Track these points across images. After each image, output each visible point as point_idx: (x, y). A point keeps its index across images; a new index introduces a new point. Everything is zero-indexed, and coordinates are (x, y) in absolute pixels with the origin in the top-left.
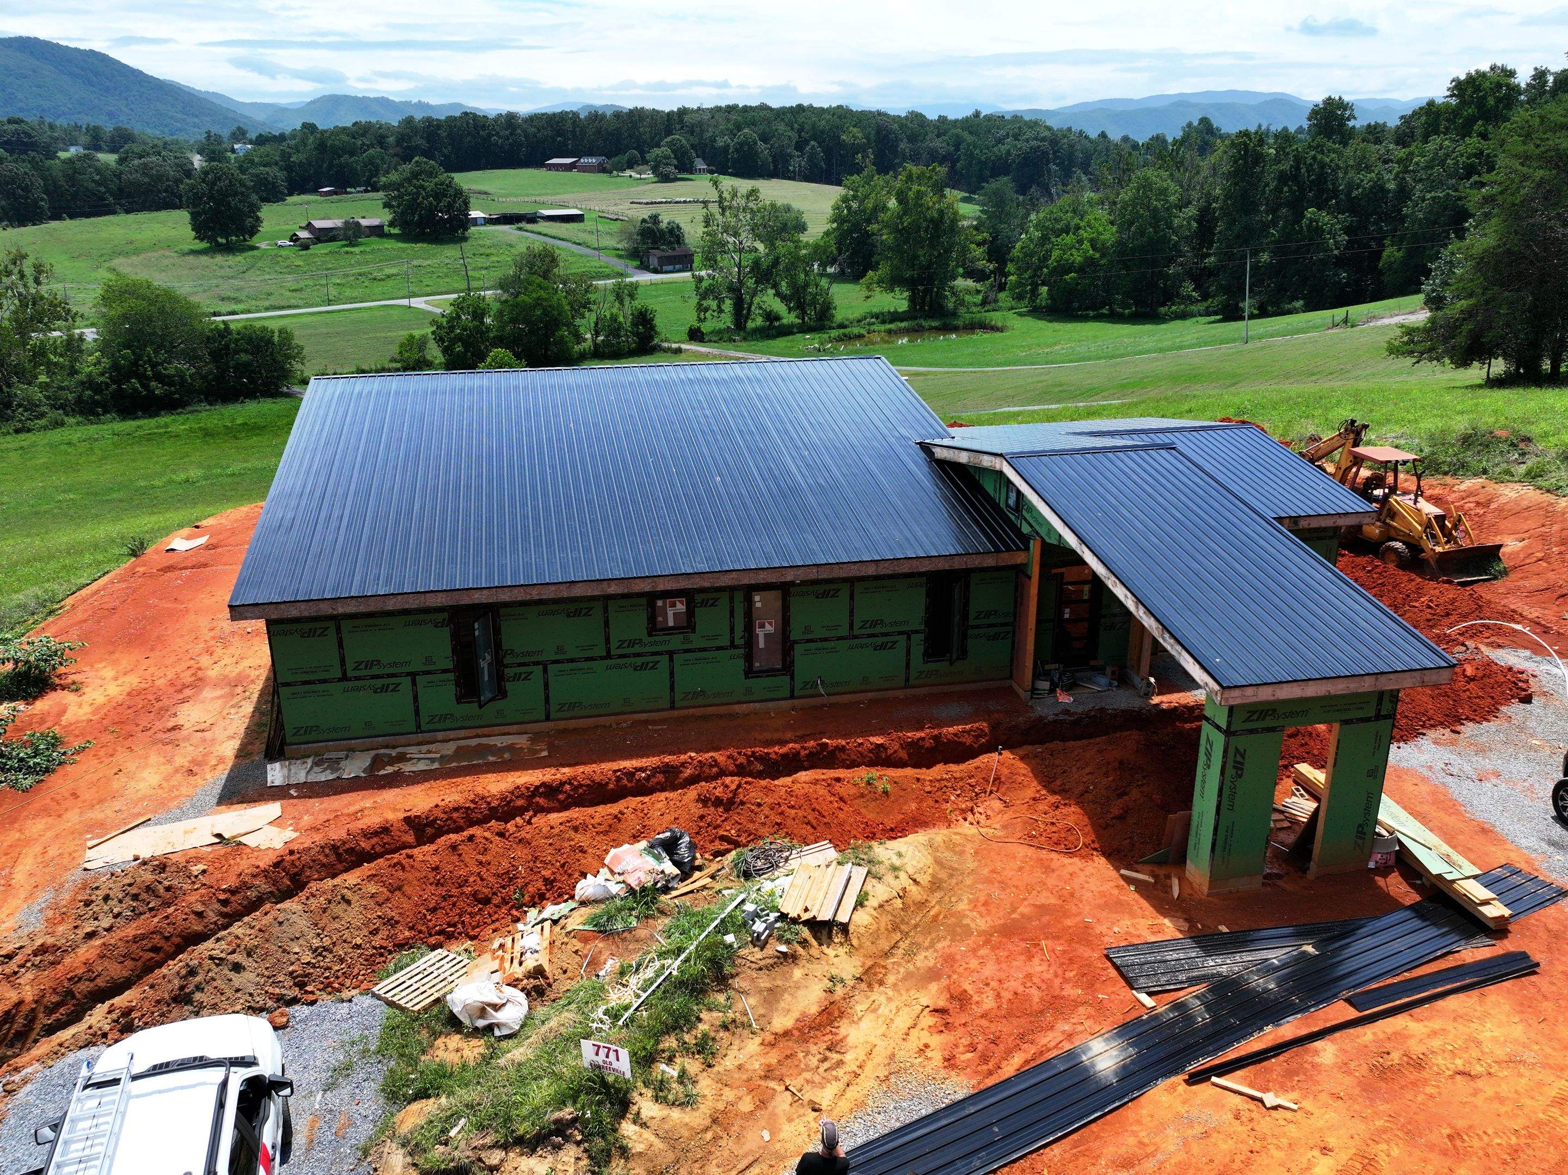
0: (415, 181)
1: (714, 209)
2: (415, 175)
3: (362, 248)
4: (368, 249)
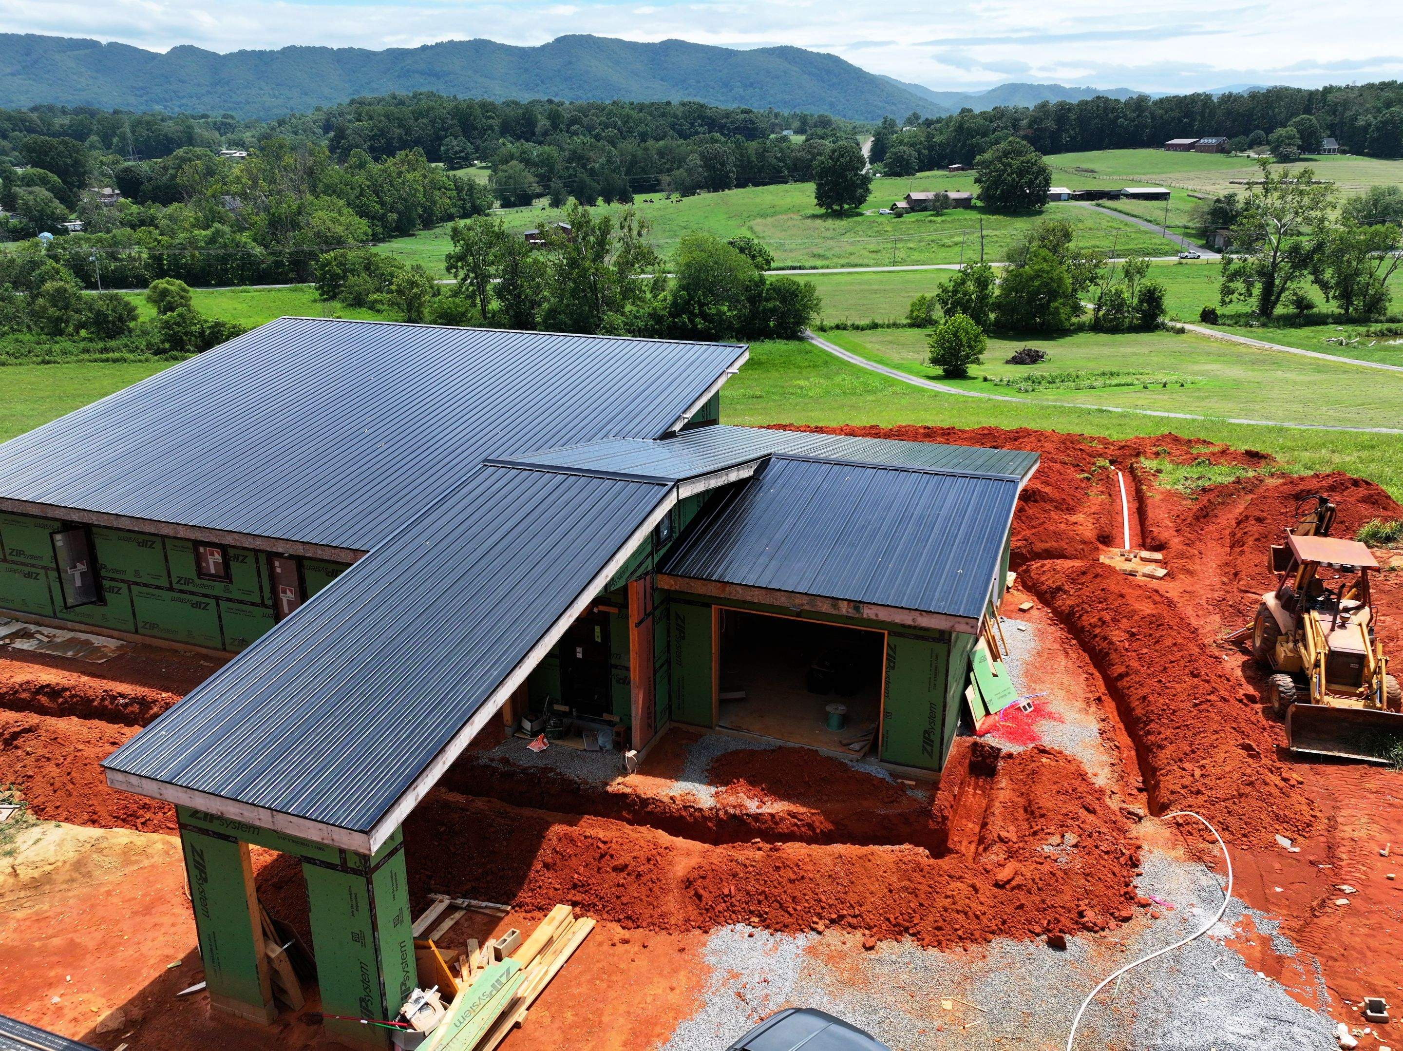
0: (1004, 160)
1: (1258, 190)
2: (1006, 154)
3: (943, 218)
4: (948, 219)
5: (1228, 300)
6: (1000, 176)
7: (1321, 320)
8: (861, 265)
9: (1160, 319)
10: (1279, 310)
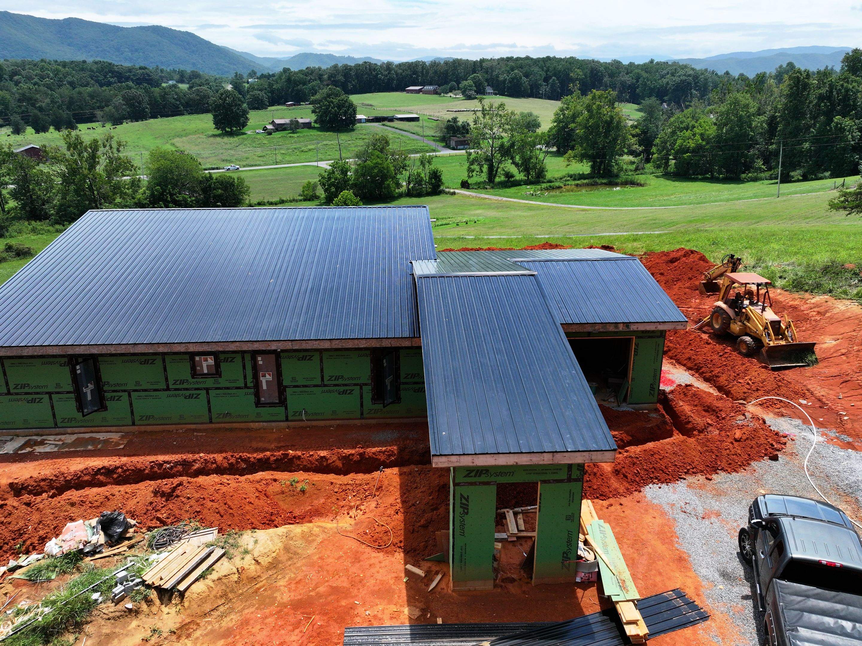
0: (328, 99)
1: (480, 114)
2: (329, 96)
3: (298, 135)
4: (301, 135)
5: (471, 175)
6: (327, 109)
7: (517, 184)
8: (256, 165)
9: (442, 188)
10: (497, 179)
